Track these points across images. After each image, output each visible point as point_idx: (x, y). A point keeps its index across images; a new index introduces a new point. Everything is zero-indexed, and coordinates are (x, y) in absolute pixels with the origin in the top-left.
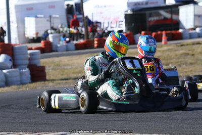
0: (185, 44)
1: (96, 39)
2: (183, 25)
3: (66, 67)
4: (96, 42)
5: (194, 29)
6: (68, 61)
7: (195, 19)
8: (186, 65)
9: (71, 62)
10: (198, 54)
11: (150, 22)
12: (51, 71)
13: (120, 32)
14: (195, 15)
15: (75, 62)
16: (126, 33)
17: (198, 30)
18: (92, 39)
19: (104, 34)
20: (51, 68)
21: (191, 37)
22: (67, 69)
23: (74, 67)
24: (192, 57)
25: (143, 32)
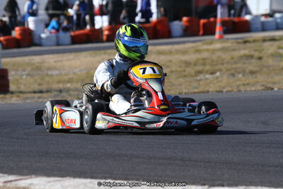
3: (50, 73)
6: (56, 62)
8: (244, 75)
9: (59, 64)
12: (24, 77)
15: (67, 63)
20: (25, 73)
21: (264, 28)
22: (51, 76)
23: (63, 72)
25: (185, 19)
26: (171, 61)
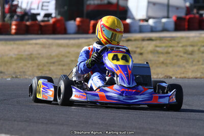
0: (133, 39)
1: (14, 23)
2: (132, 15)
4: (14, 27)
5: (147, 20)
7: (148, 7)
10: (148, 53)
13: (48, 15)
14: (149, 3)
16: (55, 17)
17: (151, 22)
18: (9, 22)
19: (26, 17)
24: (140, 56)
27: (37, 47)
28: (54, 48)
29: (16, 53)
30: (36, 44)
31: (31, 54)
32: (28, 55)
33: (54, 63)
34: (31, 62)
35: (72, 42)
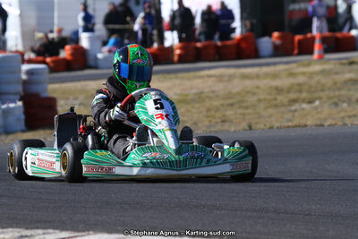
8: (349, 105)
11: (292, 12)
20: (78, 102)
25: (276, 34)
26: (258, 87)
27: (210, 82)
28: (236, 81)
29: (178, 92)
30: (209, 76)
31: (202, 93)
32: (196, 94)
33: (232, 105)
34: (197, 105)
35: (265, 69)
